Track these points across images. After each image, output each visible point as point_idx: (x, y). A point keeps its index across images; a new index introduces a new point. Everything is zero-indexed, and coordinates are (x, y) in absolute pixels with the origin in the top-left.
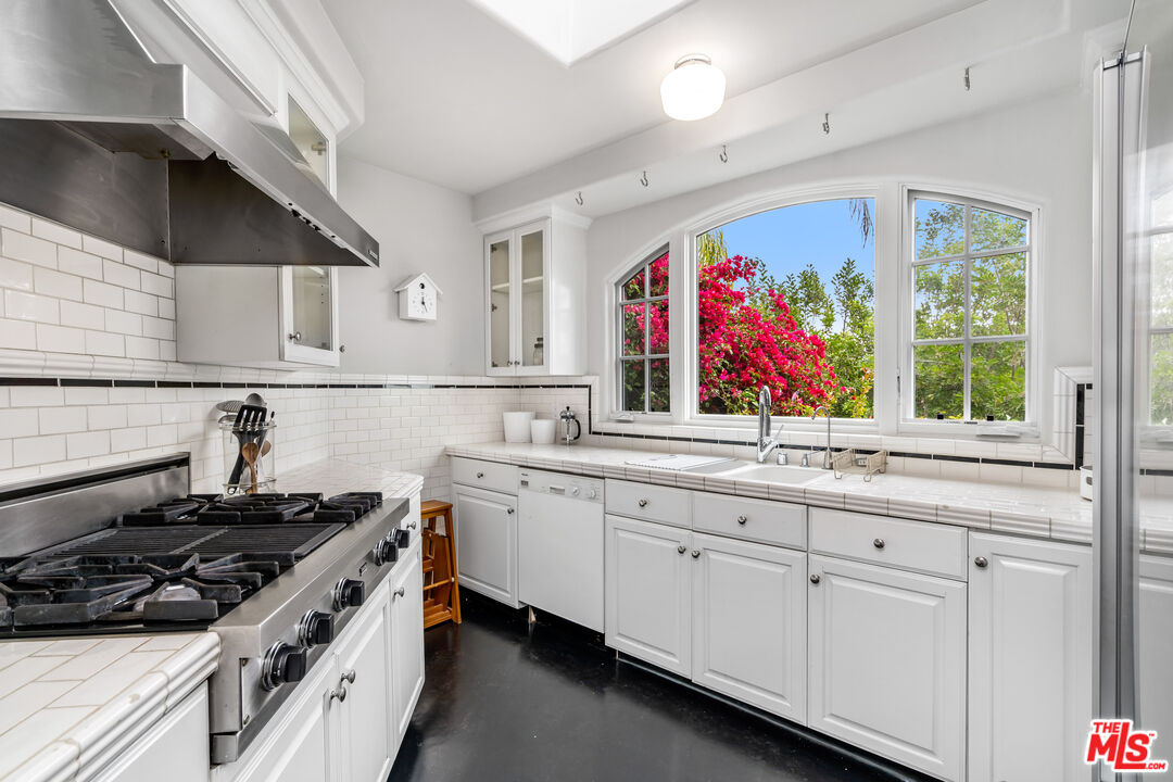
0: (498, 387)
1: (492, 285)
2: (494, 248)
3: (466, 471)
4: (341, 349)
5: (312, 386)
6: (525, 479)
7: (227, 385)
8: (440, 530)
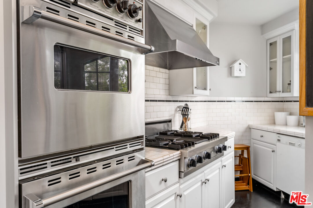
0: (272, 101)
1: (270, 59)
2: (271, 44)
3: (256, 134)
4: (210, 90)
5: (202, 101)
6: (279, 138)
7: (180, 101)
8: (246, 156)
